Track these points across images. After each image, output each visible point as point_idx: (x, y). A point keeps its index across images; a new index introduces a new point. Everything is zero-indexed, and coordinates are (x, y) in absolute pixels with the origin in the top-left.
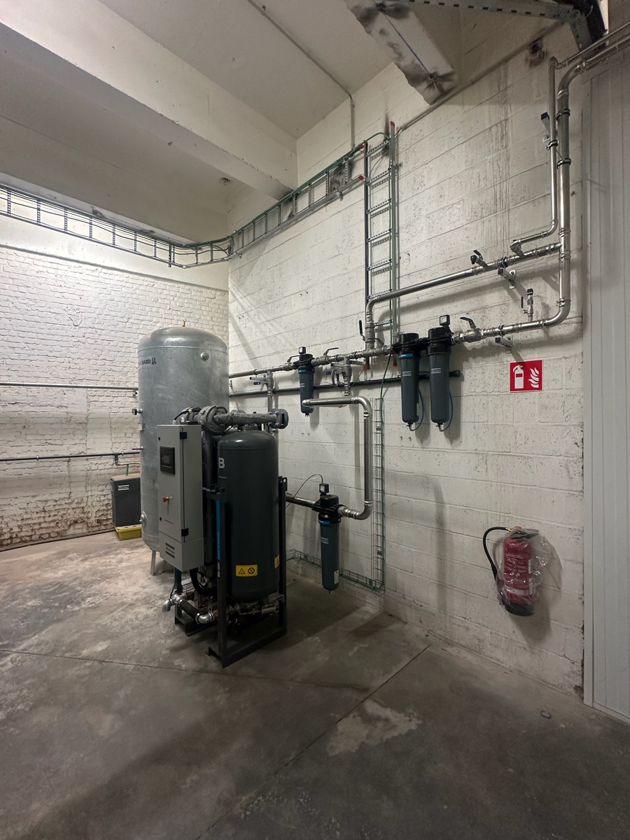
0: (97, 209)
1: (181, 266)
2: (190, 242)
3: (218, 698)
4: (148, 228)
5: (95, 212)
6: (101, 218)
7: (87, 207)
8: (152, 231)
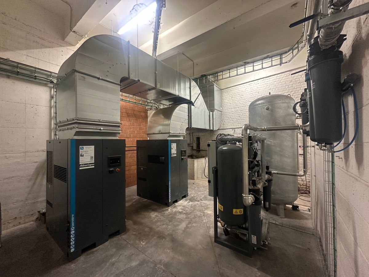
0: (244, 61)
1: (287, 62)
2: (288, 48)
3: (200, 246)
4: (266, 55)
5: (245, 63)
6: (248, 63)
7: (241, 63)
8: (268, 56)
